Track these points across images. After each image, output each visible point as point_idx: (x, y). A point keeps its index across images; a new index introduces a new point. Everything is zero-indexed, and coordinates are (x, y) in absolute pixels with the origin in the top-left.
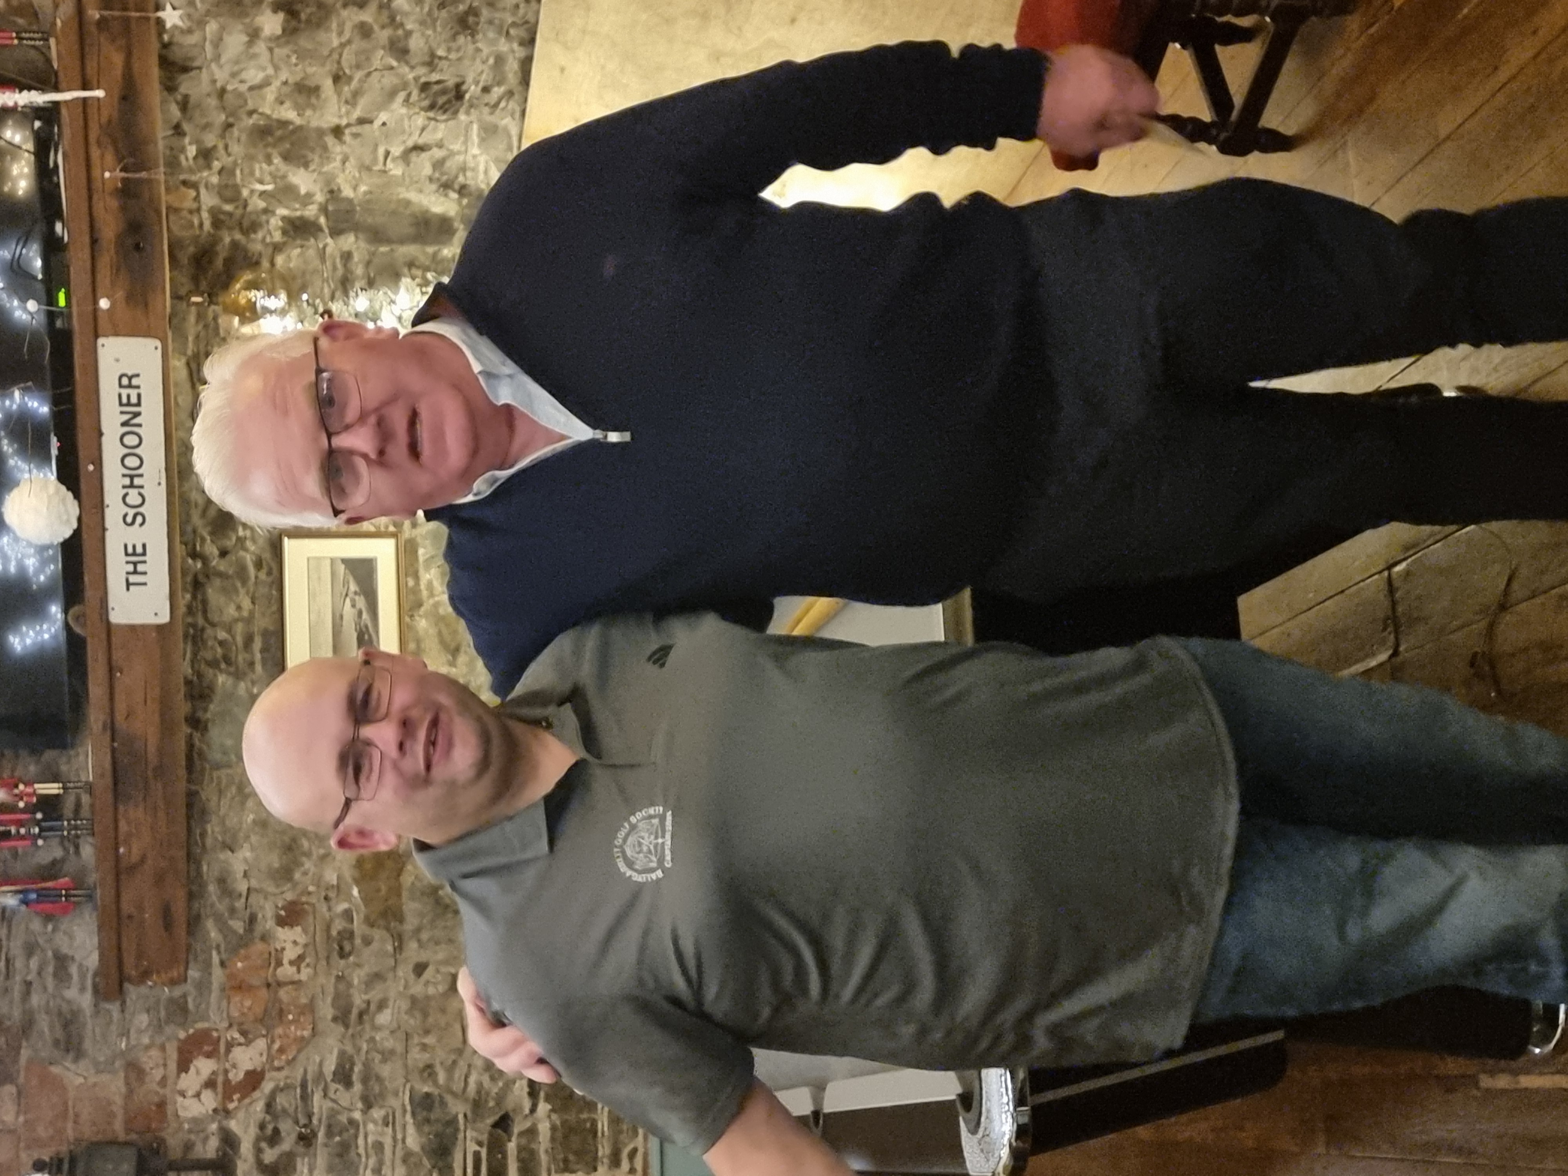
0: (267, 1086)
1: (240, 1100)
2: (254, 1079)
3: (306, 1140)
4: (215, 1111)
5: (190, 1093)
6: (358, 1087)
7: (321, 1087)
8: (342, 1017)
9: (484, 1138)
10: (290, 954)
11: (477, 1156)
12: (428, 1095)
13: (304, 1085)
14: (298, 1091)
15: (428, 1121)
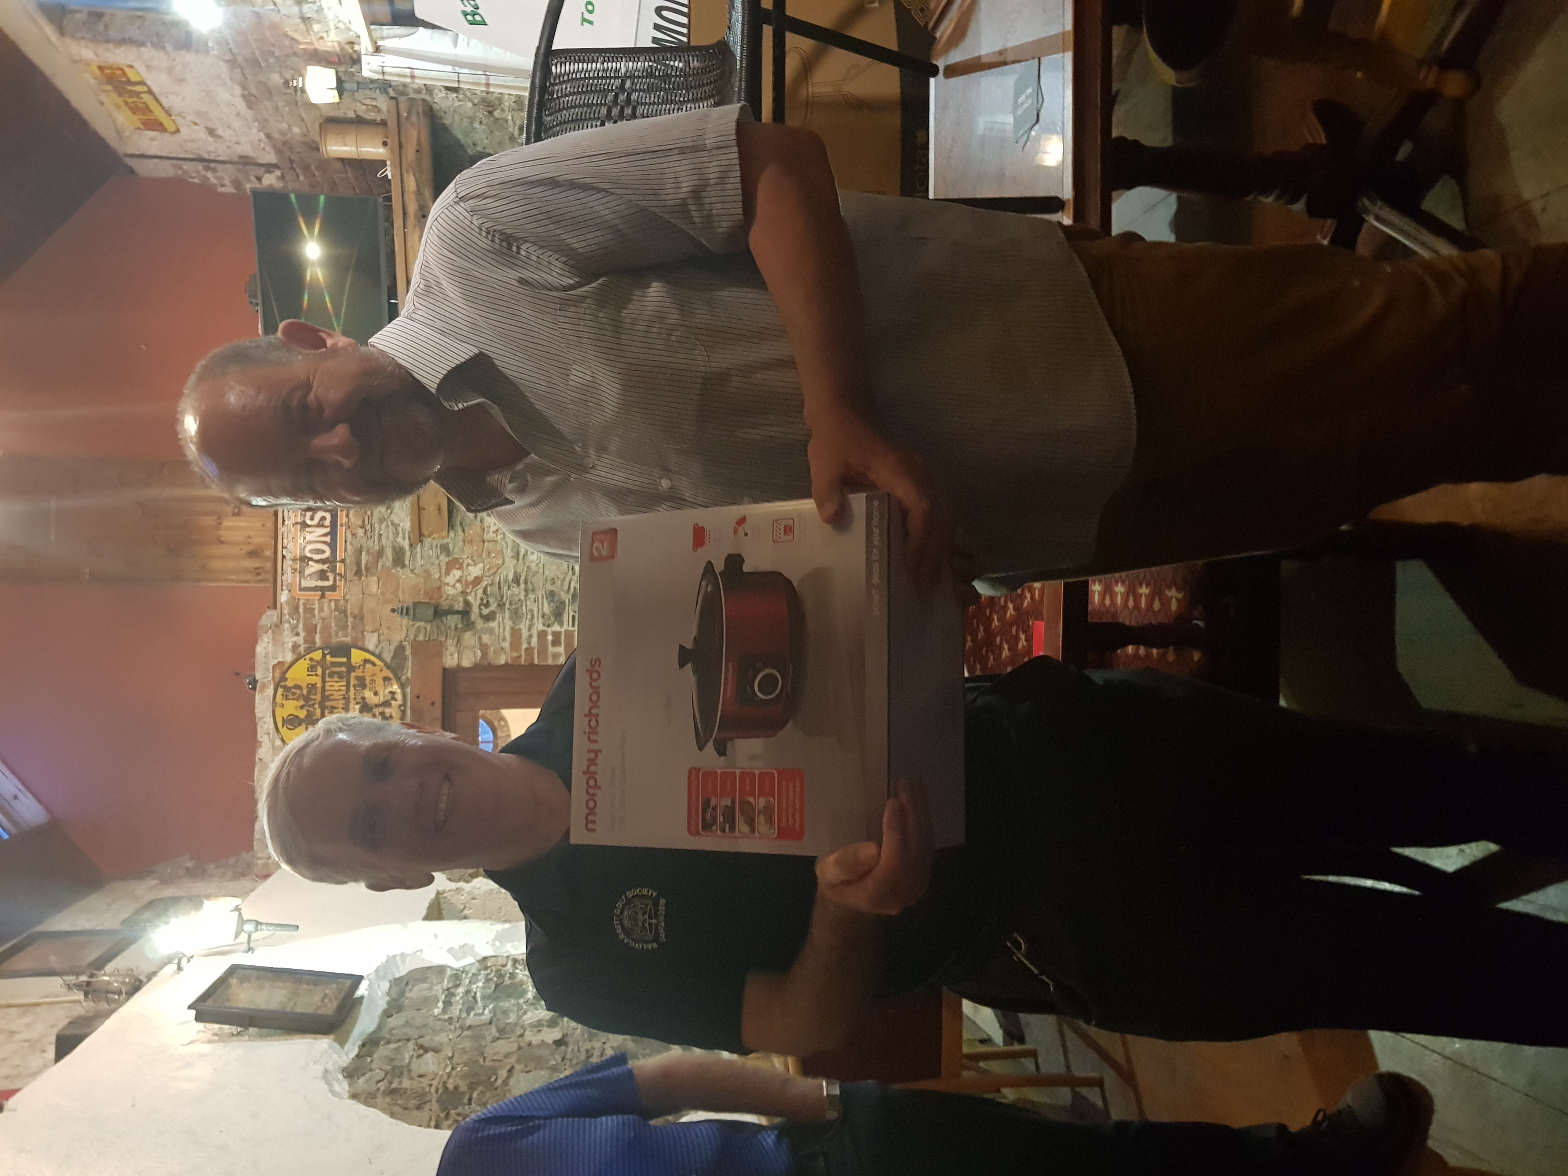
0: (484, 584)
1: (472, 588)
2: (477, 581)
3: (501, 606)
4: (462, 592)
5: (451, 584)
6: (522, 586)
7: (507, 585)
8: (517, 556)
9: (577, 609)
10: (493, 528)
11: (573, 617)
12: (552, 591)
13: (499, 583)
14: (497, 586)
15: (552, 601)
